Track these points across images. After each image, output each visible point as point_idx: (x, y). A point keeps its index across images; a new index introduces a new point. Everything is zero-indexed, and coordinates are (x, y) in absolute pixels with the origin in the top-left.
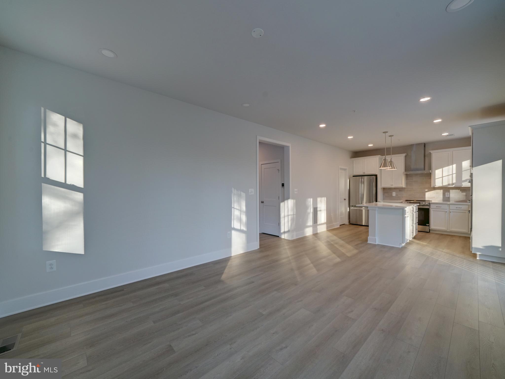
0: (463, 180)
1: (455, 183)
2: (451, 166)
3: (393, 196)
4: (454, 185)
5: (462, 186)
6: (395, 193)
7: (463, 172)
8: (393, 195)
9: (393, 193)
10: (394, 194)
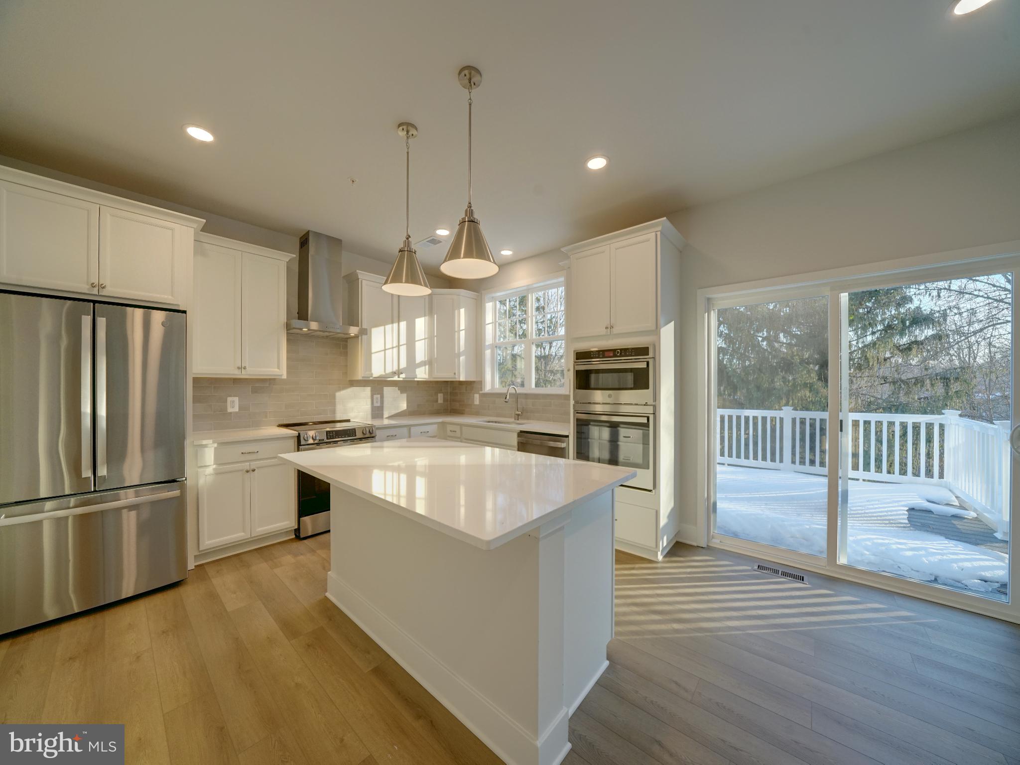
0: (417, 362)
1: (404, 368)
2: (395, 325)
3: (231, 413)
4: (403, 376)
5: (416, 379)
6: (236, 399)
7: (417, 343)
8: (230, 410)
9: (229, 399)
10: (233, 405)
